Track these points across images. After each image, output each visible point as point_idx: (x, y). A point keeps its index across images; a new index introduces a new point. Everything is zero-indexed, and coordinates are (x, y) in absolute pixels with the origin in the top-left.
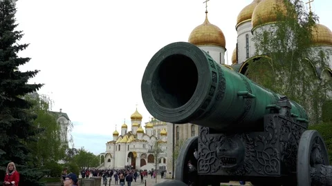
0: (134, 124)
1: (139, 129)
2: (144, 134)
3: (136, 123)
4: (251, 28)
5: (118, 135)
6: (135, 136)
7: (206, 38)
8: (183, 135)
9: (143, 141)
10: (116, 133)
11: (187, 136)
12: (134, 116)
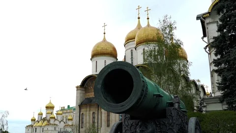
0: (48, 112)
1: (51, 116)
2: (55, 120)
3: (50, 111)
4: (135, 46)
5: (35, 120)
6: (49, 121)
7: (104, 51)
8: (86, 120)
9: (55, 124)
10: (33, 119)
11: (90, 121)
12: (48, 106)
